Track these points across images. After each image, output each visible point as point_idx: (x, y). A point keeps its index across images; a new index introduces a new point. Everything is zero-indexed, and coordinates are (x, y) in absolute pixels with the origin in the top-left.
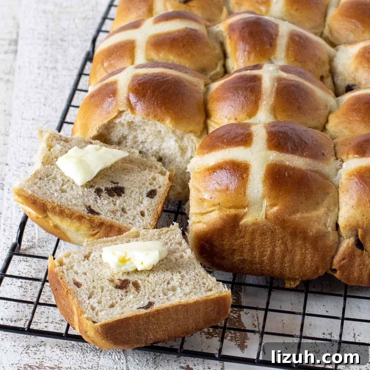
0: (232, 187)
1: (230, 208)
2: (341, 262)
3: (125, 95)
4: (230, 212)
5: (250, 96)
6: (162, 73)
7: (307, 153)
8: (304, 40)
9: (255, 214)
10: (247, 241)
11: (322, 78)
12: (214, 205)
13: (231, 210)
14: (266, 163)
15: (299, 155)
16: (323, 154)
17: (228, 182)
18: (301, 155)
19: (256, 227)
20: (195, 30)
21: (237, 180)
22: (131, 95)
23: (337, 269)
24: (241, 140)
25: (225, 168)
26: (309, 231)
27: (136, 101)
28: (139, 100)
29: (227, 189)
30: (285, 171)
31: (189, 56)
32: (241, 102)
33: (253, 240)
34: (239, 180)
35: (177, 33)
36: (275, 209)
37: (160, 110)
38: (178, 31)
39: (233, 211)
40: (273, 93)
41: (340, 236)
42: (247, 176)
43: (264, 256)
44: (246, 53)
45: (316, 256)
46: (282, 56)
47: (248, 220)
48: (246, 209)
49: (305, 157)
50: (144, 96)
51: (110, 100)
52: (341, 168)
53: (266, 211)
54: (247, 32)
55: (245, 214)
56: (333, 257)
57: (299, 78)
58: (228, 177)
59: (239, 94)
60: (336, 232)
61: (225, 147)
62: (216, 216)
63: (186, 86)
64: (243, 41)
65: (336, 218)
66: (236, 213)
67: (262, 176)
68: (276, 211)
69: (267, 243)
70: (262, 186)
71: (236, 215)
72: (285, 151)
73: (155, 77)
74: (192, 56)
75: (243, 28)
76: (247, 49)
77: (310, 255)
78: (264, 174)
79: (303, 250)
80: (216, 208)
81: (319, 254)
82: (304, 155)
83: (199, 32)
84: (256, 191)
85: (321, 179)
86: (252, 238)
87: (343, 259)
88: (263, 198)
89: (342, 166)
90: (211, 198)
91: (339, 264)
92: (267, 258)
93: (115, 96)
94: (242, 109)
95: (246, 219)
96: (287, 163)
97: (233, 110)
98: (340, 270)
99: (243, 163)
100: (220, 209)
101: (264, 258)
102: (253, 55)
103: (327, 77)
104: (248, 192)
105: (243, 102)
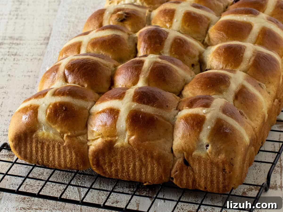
0: (109, 123)
1: (108, 136)
2: (175, 173)
3: (63, 71)
4: (108, 139)
5: (134, 72)
6: (88, 58)
7: (156, 104)
8: (183, 42)
9: (122, 140)
10: (118, 158)
11: (193, 65)
12: (99, 135)
13: (108, 138)
14: (130, 110)
15: (151, 106)
16: (167, 106)
17: (106, 120)
18: (152, 106)
19: (123, 149)
20: (119, 36)
21: (111, 119)
22: (66, 70)
23: (173, 177)
24: (118, 96)
25: (106, 112)
26: (154, 152)
27: (68, 74)
28: (70, 74)
29: (106, 125)
30: (140, 114)
31: (112, 50)
32: (129, 76)
33: (122, 157)
34: (112, 119)
35: (107, 37)
36: (133, 137)
37: (82, 80)
38: (108, 36)
39: (109, 139)
40: (148, 70)
41: (174, 156)
42: (118, 117)
43: (130, 168)
44: (145, 49)
45: (160, 168)
46: (167, 51)
47: (118, 144)
48: (117, 138)
49: (155, 107)
50: (73, 71)
51: (54, 74)
52: (177, 115)
53: (129, 139)
54: (147, 36)
55: (116, 141)
56: (171, 170)
57: (169, 63)
58: (107, 117)
59: (129, 71)
60: (172, 154)
61: (109, 100)
62: (100, 141)
63: (100, 66)
64: (144, 42)
65: (171, 145)
66: (111, 139)
67: (126, 117)
68: (133, 139)
69: (131, 159)
70: (125, 123)
71: (111, 141)
72: (142, 103)
73: (82, 60)
74: (114, 51)
75: (146, 34)
76: (146, 46)
77: (156, 168)
78: (127, 116)
79: (152, 165)
80: (100, 136)
81: (161, 167)
82: (154, 106)
83: (121, 37)
84: (122, 126)
85: (163, 120)
86: (121, 156)
87: (177, 171)
88: (126, 130)
89: (178, 114)
90: (97, 130)
91: (174, 174)
92: (131, 169)
93: (57, 72)
94: (129, 80)
95: (117, 144)
96: (142, 110)
97: (124, 80)
98: (175, 178)
99: (116, 109)
100: (102, 137)
101: (130, 169)
102: (149, 50)
103: (197, 65)
104: (117, 127)
105: (130, 76)
